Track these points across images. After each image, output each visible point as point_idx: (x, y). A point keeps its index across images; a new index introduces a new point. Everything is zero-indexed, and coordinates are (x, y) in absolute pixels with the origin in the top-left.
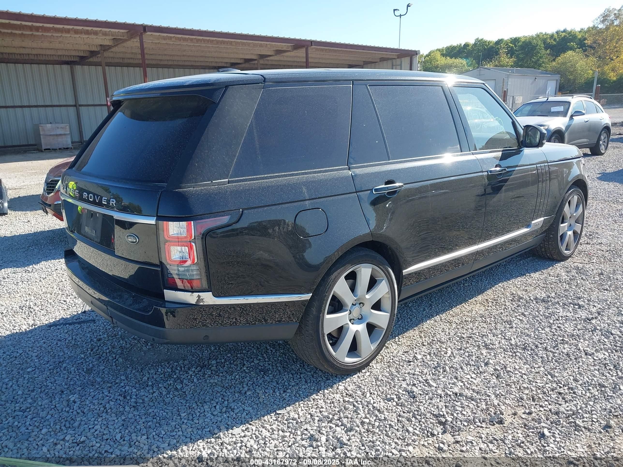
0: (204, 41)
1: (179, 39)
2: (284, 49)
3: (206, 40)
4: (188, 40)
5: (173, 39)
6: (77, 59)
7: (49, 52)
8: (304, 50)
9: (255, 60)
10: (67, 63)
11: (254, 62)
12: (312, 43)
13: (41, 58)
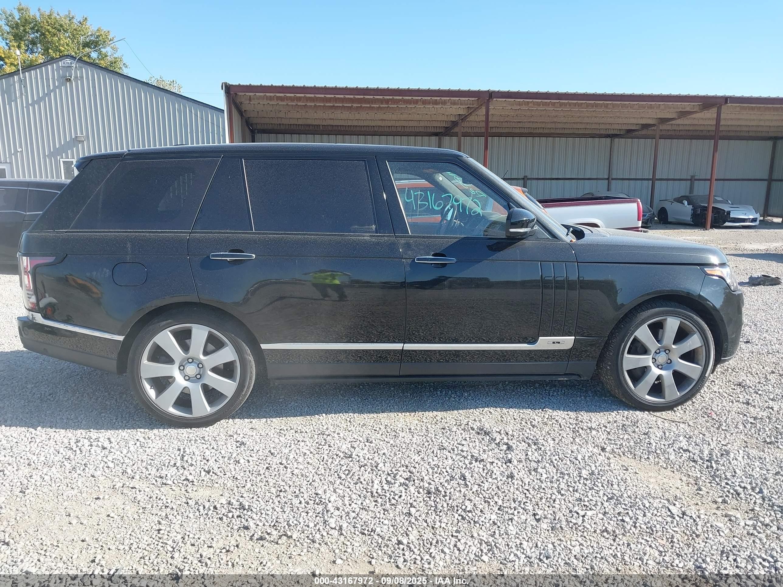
0: (570, 105)
1: (538, 104)
2: (688, 109)
3: (573, 103)
4: (549, 105)
5: (530, 105)
6: (442, 130)
7: (411, 124)
8: (715, 110)
9: (654, 125)
10: (436, 134)
11: (653, 128)
12: (726, 100)
13: (407, 130)
